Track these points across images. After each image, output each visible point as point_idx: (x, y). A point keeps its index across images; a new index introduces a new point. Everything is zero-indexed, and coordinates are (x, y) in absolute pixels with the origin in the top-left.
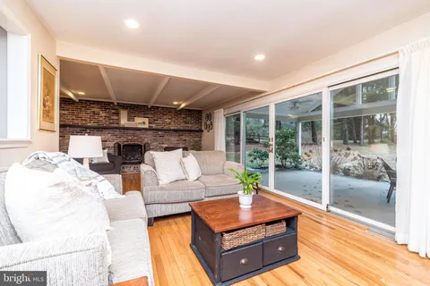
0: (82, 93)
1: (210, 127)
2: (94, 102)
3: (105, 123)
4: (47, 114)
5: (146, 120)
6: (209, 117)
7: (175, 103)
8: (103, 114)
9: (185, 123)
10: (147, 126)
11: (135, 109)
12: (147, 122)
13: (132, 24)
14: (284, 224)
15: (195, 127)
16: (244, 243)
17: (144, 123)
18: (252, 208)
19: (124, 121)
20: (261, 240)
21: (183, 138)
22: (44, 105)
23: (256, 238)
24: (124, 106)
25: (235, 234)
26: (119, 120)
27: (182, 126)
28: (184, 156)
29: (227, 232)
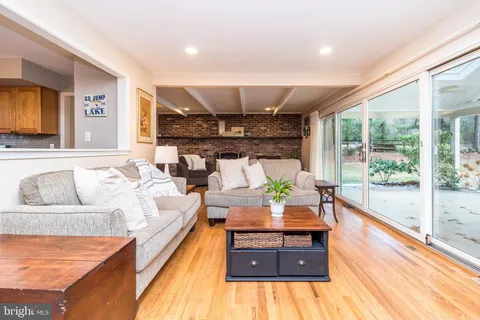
0: (187, 109)
1: (308, 132)
2: (199, 116)
3: (207, 134)
4: (144, 130)
5: (242, 129)
6: (307, 121)
7: (268, 109)
8: (205, 126)
9: (282, 129)
10: (242, 135)
11: (232, 119)
12: (242, 131)
13: (191, 51)
14: (309, 237)
15: (294, 133)
16: (255, 246)
17: (240, 132)
18: (283, 218)
19: (222, 131)
20: (276, 249)
21: (280, 146)
22: (142, 124)
23: (270, 244)
24: (221, 117)
25: (245, 236)
26: (218, 130)
27: (277, 133)
28: (250, 165)
29: (238, 232)
